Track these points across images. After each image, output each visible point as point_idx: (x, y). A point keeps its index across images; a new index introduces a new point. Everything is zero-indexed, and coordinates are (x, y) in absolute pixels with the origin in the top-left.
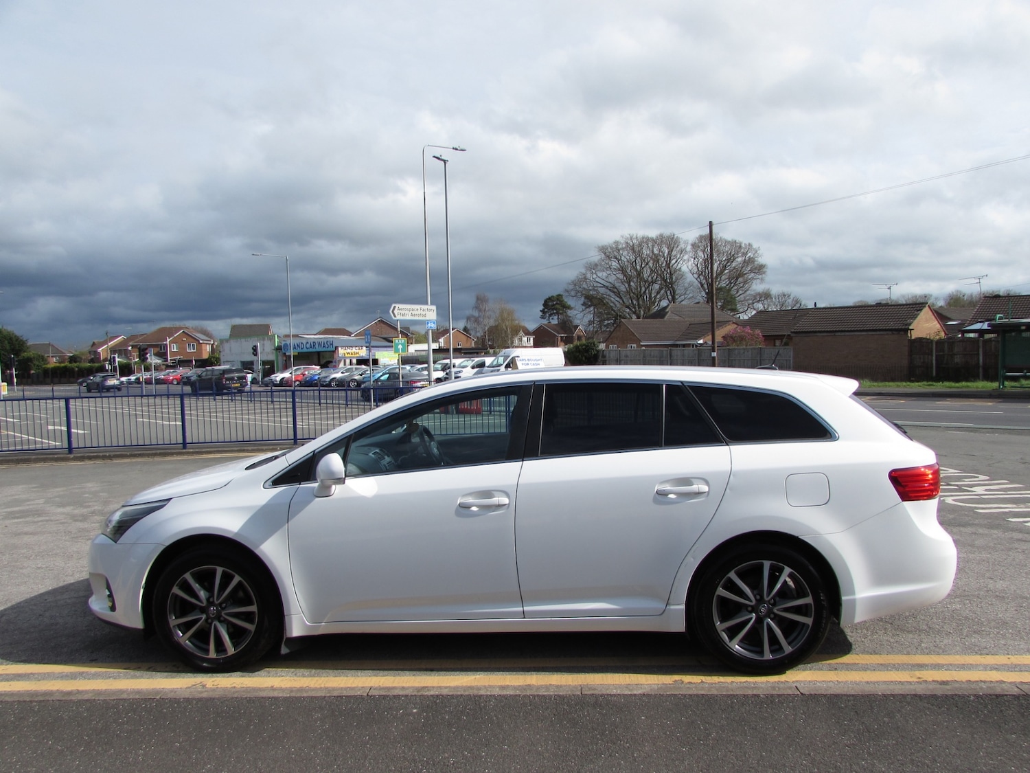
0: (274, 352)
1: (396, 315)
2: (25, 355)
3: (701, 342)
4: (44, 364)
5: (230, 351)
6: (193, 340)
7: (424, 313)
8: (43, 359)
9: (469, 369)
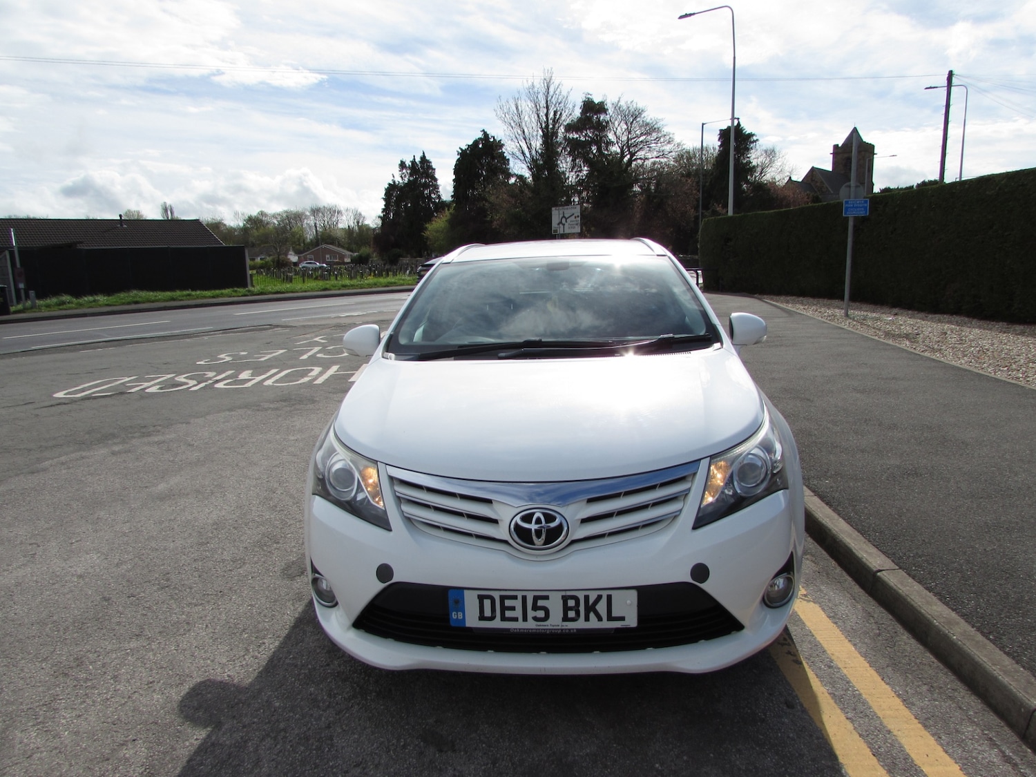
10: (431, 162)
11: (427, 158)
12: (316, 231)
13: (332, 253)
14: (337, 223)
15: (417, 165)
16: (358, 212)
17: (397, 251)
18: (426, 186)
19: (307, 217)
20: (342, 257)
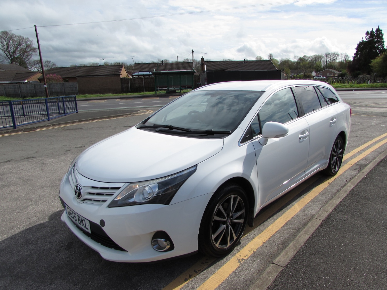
3: (26, 81)
10: (382, 31)
11: (380, 29)
12: (326, 63)
13: (330, 72)
14: (336, 60)
15: (374, 33)
16: (347, 55)
17: (358, 72)
18: (377, 42)
19: (323, 57)
20: (335, 74)
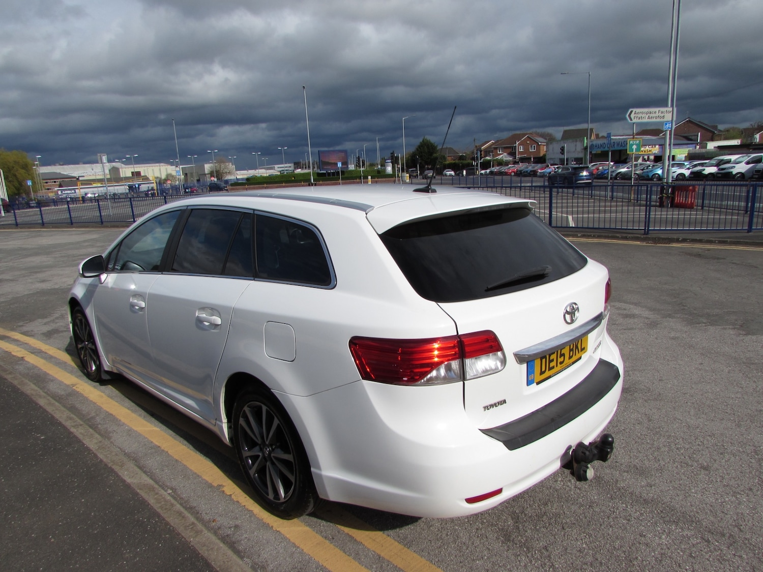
0: (583, 151)
1: (633, 119)
2: (435, 155)
4: (445, 161)
5: (553, 150)
6: (534, 142)
7: (662, 115)
8: (444, 158)
9: (743, 164)
